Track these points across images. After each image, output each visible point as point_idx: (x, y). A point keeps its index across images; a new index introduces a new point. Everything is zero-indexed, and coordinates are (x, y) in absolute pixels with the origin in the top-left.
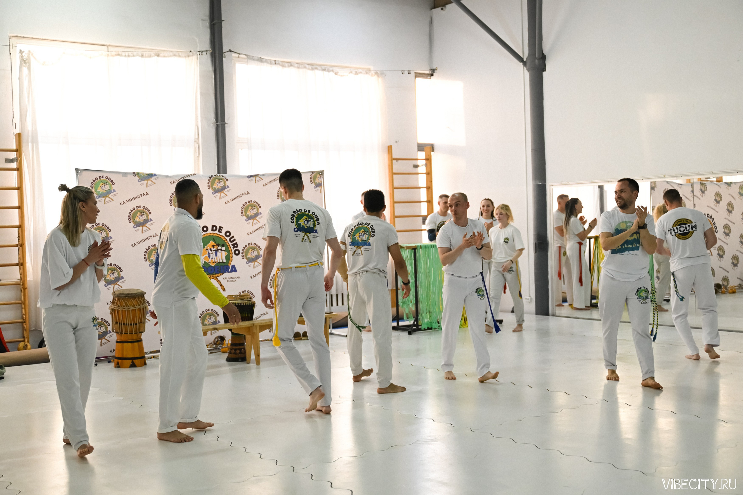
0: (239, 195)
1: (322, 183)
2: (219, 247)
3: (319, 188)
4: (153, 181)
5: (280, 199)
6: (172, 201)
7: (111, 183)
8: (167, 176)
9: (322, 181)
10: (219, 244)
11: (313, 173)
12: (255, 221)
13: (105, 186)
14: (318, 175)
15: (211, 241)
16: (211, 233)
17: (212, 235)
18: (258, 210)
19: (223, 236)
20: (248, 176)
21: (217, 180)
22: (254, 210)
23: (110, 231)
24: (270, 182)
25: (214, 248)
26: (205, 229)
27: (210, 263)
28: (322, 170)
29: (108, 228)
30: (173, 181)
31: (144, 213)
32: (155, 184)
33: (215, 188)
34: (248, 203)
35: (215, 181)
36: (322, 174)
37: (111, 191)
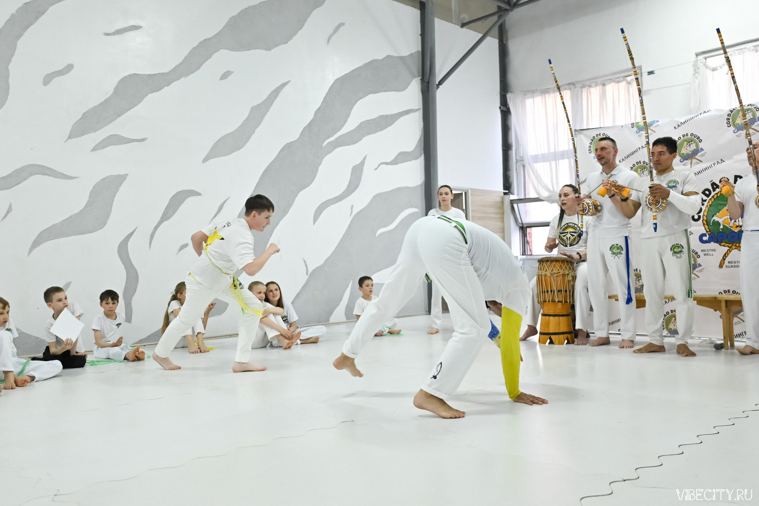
4: (653, 129)
21: (741, 112)
27: (732, 227)
30: (678, 125)
31: (645, 169)
32: (655, 132)
33: (738, 124)
35: (739, 114)
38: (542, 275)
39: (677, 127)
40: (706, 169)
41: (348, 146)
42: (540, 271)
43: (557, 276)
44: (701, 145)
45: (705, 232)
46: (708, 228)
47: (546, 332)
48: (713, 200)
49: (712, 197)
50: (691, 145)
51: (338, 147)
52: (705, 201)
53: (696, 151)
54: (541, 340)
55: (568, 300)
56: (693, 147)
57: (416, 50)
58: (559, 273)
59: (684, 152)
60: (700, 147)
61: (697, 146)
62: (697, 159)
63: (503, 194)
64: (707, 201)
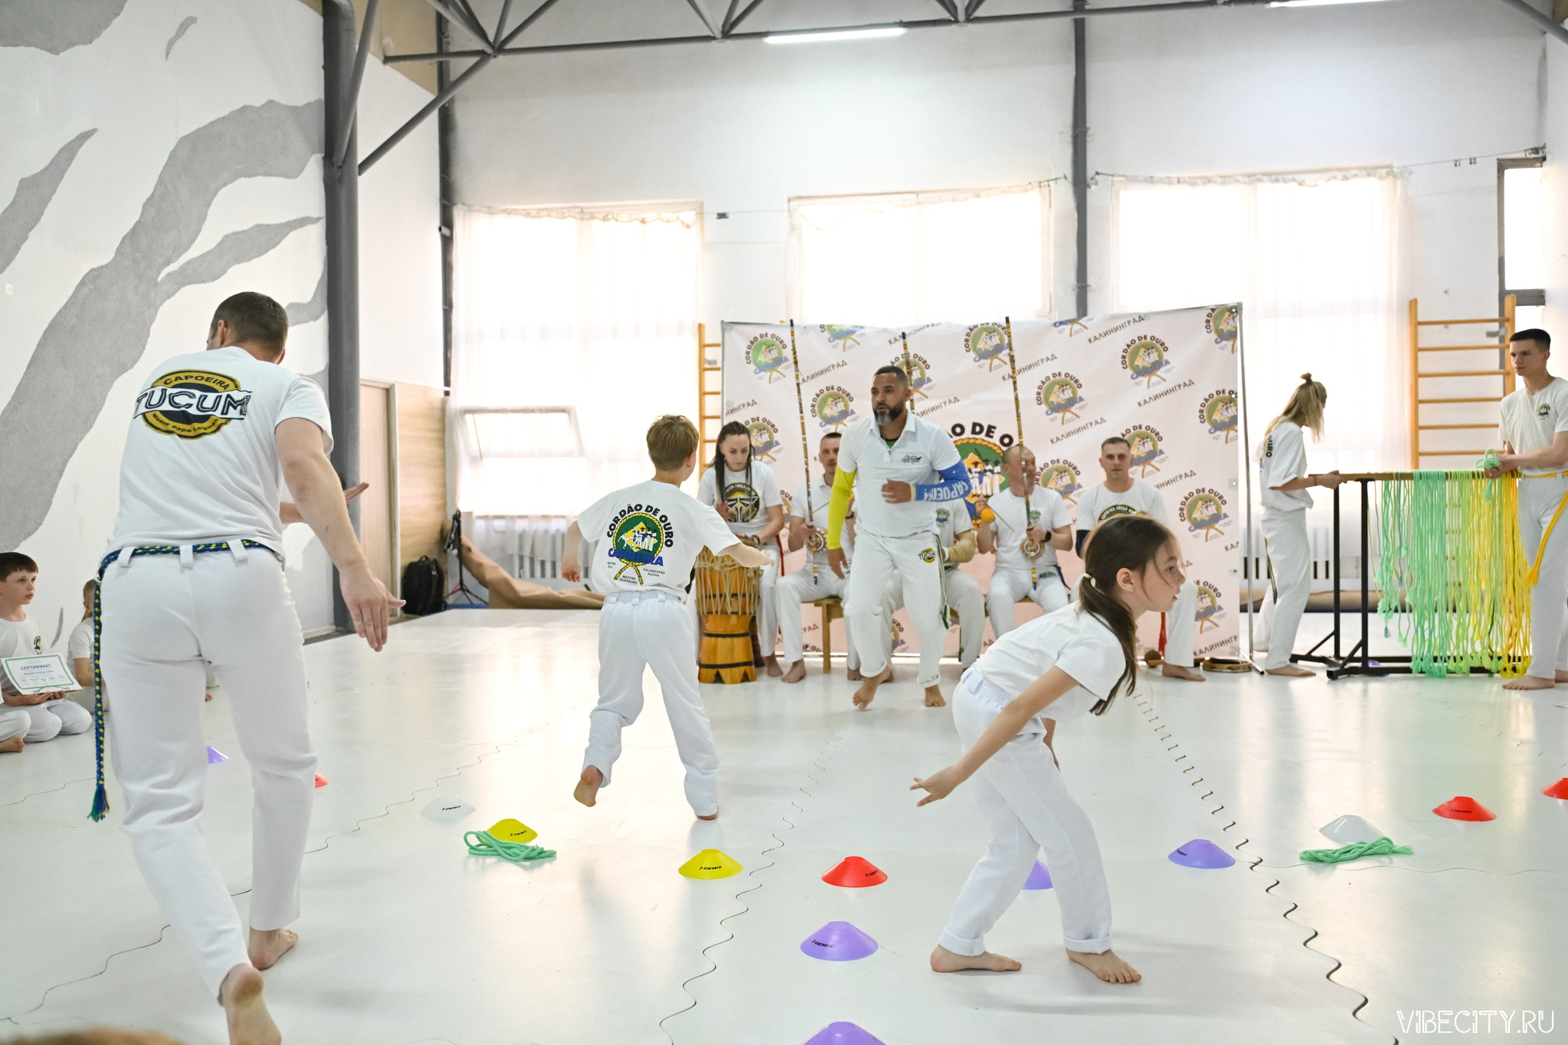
1: (1236, 332)
2: (987, 465)
3: (1229, 343)
4: (857, 339)
5: (1128, 368)
7: (781, 346)
8: (885, 330)
9: (1236, 328)
10: (988, 459)
11: (1213, 310)
12: (1068, 415)
13: (770, 351)
14: (1227, 314)
15: (972, 454)
16: (970, 439)
17: (972, 441)
18: (1074, 392)
19: (995, 445)
20: (1056, 323)
21: (984, 333)
22: (1065, 392)
23: (776, 431)
24: (1106, 334)
25: (976, 467)
26: (958, 430)
28: (1235, 302)
29: (773, 426)
31: (841, 400)
32: (859, 344)
33: (980, 349)
34: (1052, 378)
35: (981, 334)
36: (1237, 312)
37: (781, 360)
38: (705, 569)
39: (893, 341)
40: (933, 409)
41: (203, 285)
42: (702, 563)
43: (730, 571)
44: (929, 373)
47: (711, 663)
50: (914, 371)
51: (185, 285)
53: (920, 381)
54: (702, 678)
55: (747, 611)
56: (916, 374)
57: (316, 99)
58: (734, 565)
60: (926, 376)
61: (922, 373)
62: (921, 393)
63: (442, 395)
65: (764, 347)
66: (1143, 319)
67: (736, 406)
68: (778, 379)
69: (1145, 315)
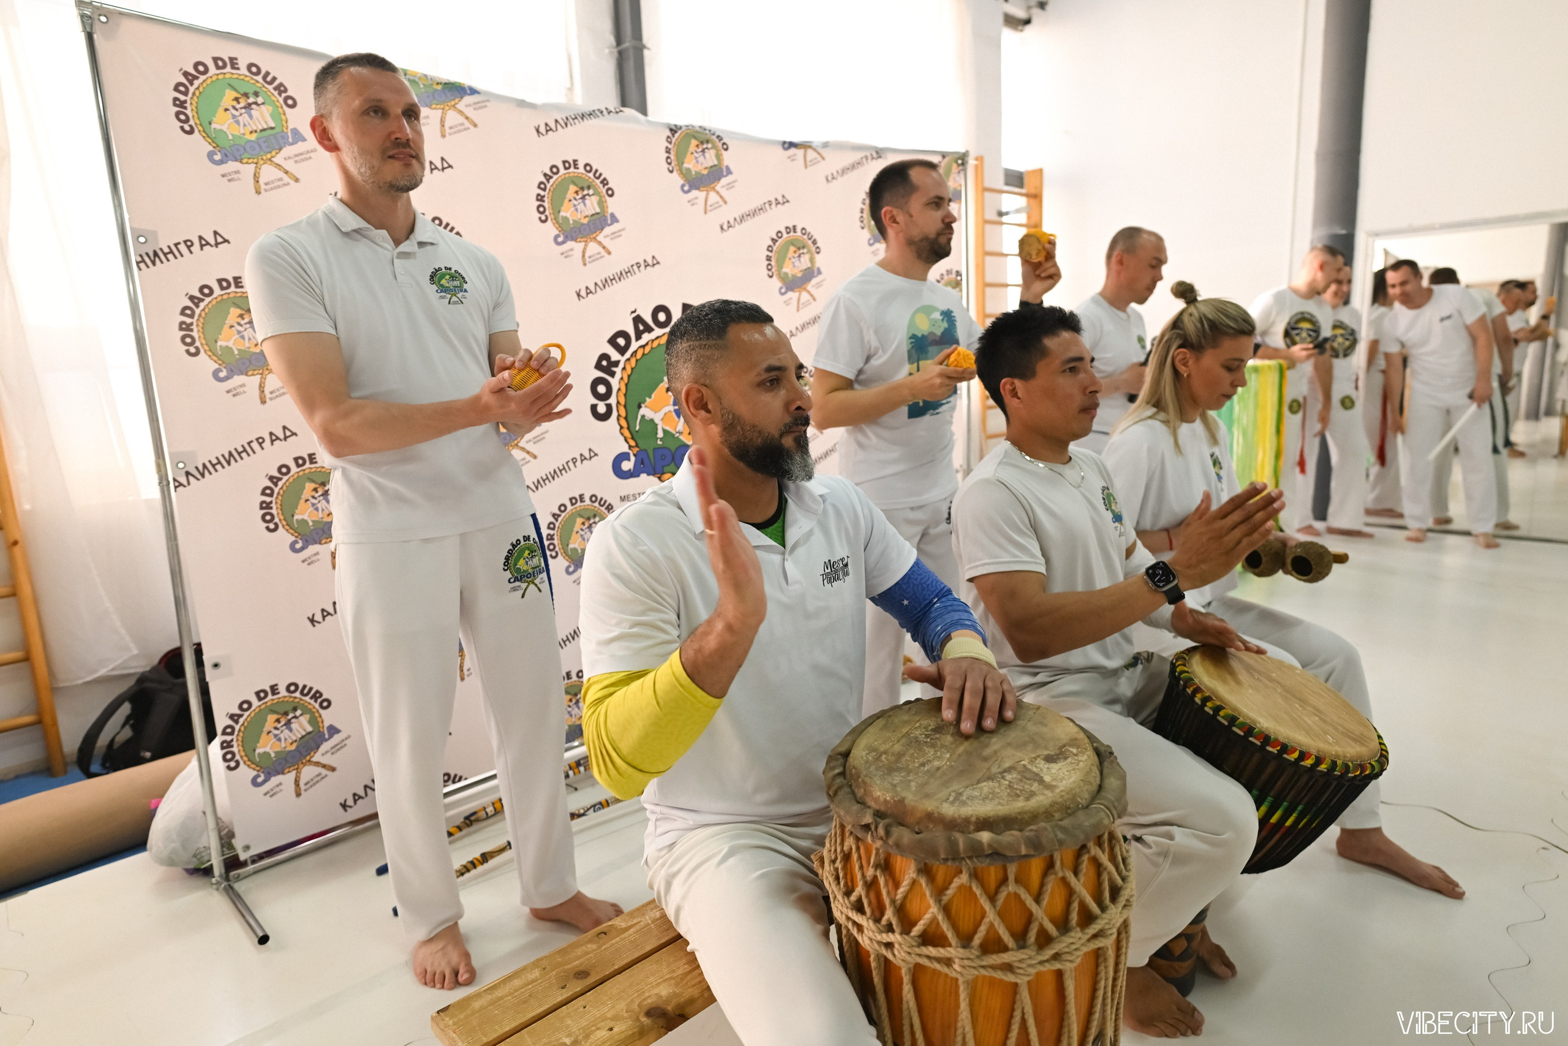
0: (758, 203)
1: (960, 192)
3: (957, 206)
4: (469, 112)
5: (866, 229)
6: (546, 204)
7: (281, 100)
8: (522, 104)
9: (962, 185)
11: (944, 157)
12: (804, 297)
13: (248, 107)
14: (955, 166)
18: (812, 260)
20: (784, 143)
21: (694, 142)
22: (802, 259)
24: (844, 171)
26: (662, 317)
27: (681, 433)
28: (963, 150)
30: (546, 125)
32: (475, 125)
33: (689, 170)
34: (785, 235)
35: (689, 144)
36: (963, 164)
37: (284, 136)
39: (542, 130)
40: (620, 276)
44: (613, 205)
45: (625, 448)
46: (633, 438)
48: (633, 361)
49: (632, 355)
50: (587, 197)
52: (617, 363)
53: (599, 219)
56: (591, 206)
59: (568, 215)
60: (610, 211)
61: (602, 204)
62: (600, 243)
64: (621, 365)
65: (230, 94)
66: (880, 157)
67: (164, 244)
68: (281, 185)
69: (882, 149)
